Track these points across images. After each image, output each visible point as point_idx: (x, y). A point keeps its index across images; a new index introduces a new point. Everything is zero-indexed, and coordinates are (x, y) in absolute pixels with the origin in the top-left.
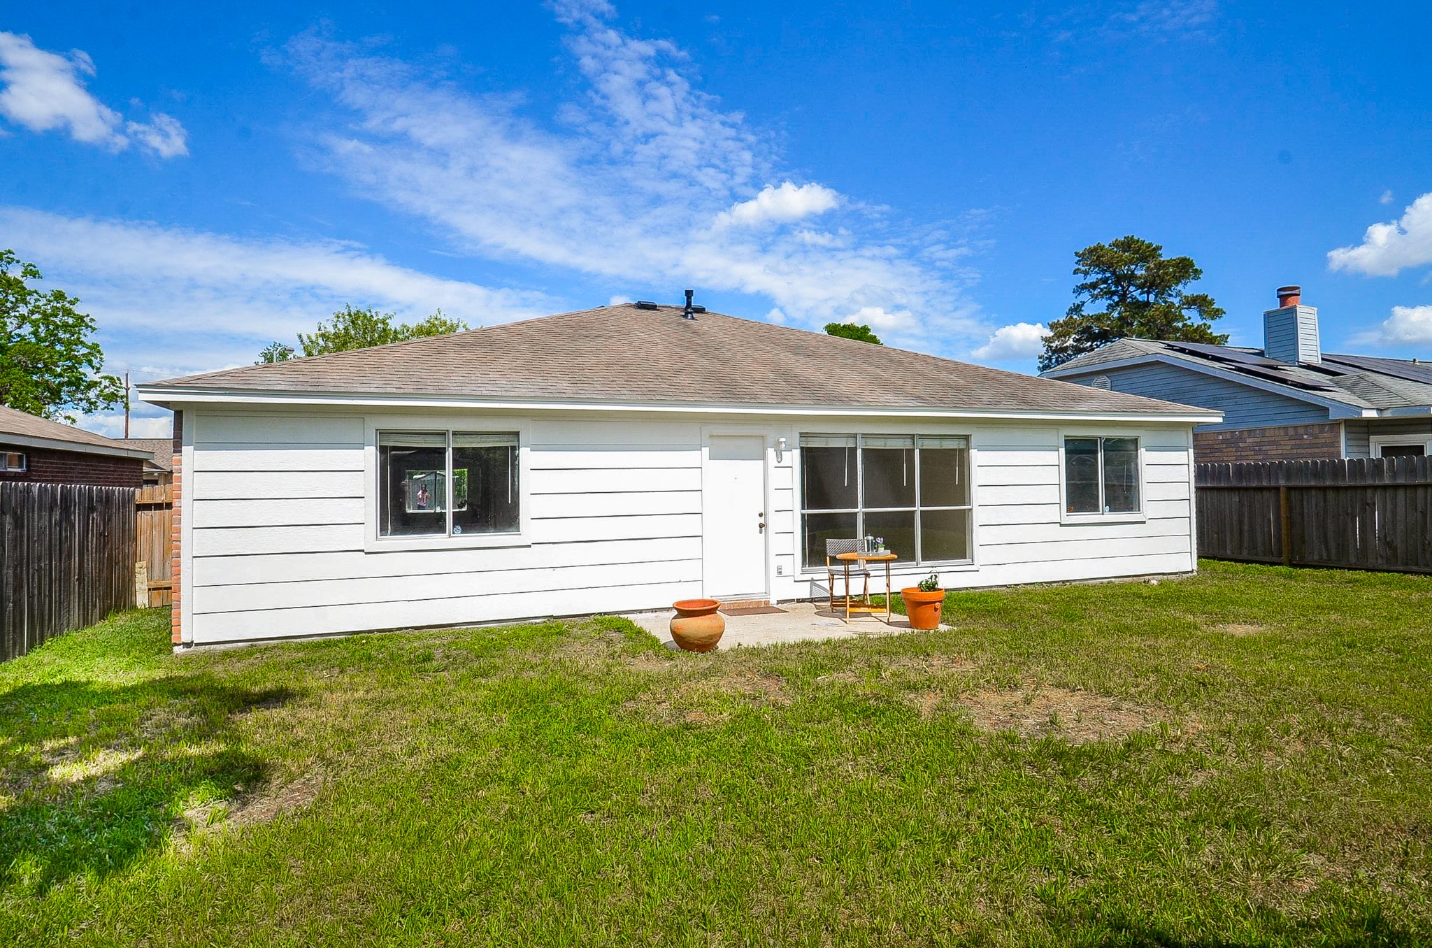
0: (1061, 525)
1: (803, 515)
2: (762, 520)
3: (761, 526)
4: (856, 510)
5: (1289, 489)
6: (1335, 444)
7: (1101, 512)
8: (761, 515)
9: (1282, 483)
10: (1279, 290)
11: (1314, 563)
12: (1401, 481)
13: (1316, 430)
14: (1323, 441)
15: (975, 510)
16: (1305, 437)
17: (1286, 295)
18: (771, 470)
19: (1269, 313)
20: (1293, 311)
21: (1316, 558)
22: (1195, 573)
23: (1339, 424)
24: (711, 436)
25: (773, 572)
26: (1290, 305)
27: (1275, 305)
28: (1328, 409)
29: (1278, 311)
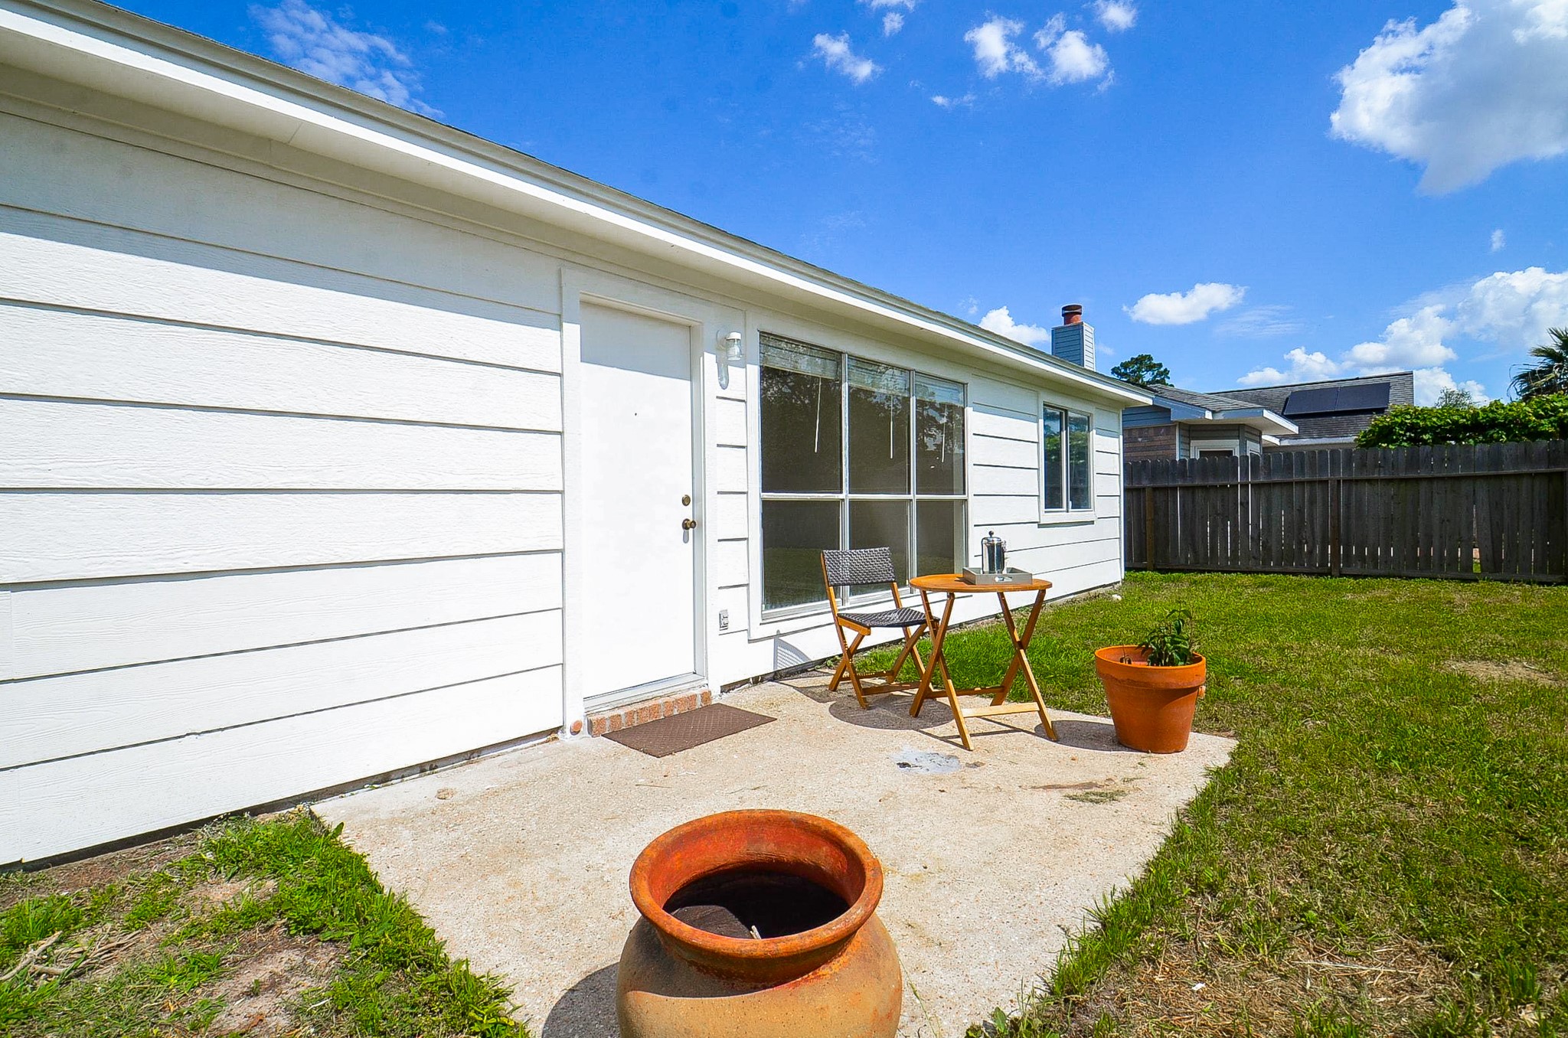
0: (1040, 526)
1: (766, 504)
2: (687, 513)
3: (687, 525)
4: (841, 496)
5: (1155, 489)
6: (1170, 446)
7: (1065, 509)
8: (686, 501)
9: (1145, 483)
10: (1064, 309)
11: (1180, 567)
12: (1276, 479)
13: (1151, 432)
14: (1158, 443)
15: (972, 501)
16: (1140, 439)
17: (1070, 312)
18: (710, 401)
19: (1056, 329)
20: (1080, 327)
21: (1183, 561)
22: (1120, 584)
23: (1175, 426)
24: (585, 303)
25: (713, 624)
26: (1074, 323)
27: (1060, 322)
28: (1170, 410)
29: (1062, 328)
